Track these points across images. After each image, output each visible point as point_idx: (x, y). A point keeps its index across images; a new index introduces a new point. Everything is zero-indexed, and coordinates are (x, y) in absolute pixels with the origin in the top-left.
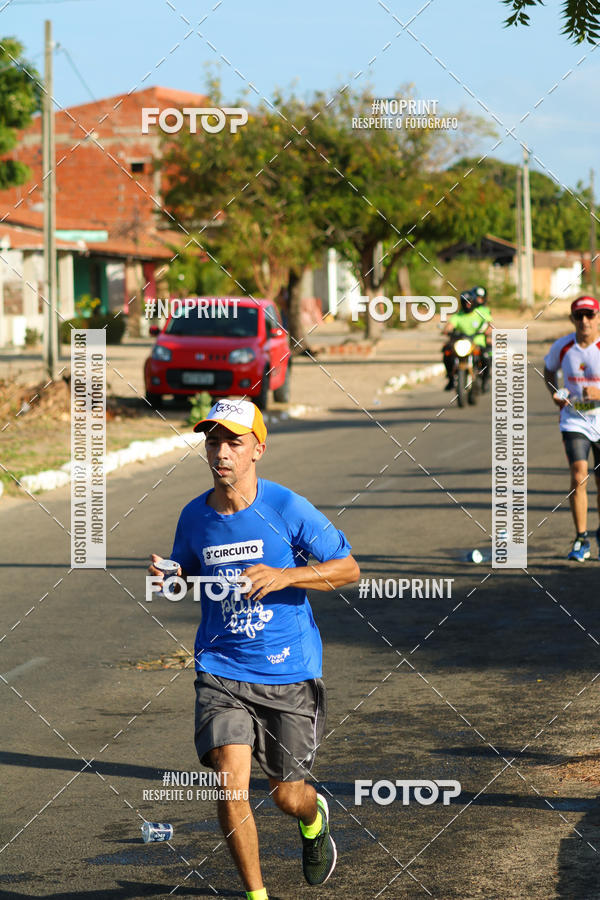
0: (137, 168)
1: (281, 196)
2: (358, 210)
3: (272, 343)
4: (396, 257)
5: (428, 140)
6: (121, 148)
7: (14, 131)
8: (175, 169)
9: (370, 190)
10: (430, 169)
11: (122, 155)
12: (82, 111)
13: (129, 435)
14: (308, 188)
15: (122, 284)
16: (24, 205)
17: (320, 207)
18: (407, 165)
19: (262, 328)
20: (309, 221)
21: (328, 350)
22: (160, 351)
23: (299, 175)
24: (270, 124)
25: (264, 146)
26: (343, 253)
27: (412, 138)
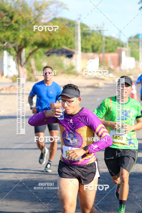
2: (16, 37)
4: (30, 54)
9: (21, 29)
17: (1, 35)
18: (35, 19)
21: (4, 89)
26: (10, 53)
27: (37, 9)
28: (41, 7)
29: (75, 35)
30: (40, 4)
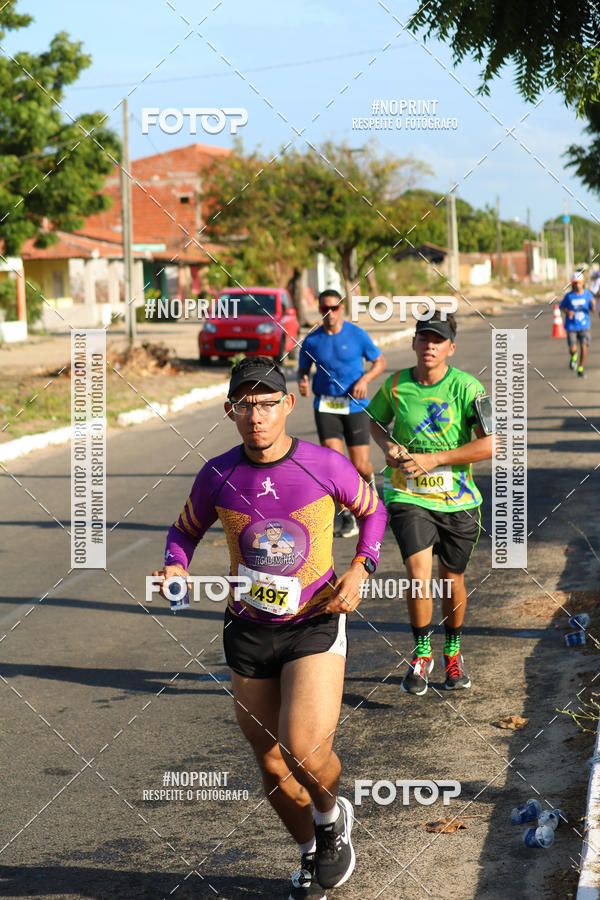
0: (185, 200)
1: (287, 218)
2: (340, 227)
3: (286, 319)
4: (367, 258)
5: (389, 176)
6: (173, 186)
7: (103, 176)
8: (212, 201)
9: (348, 213)
10: (387, 197)
11: (174, 192)
12: (147, 161)
13: (190, 384)
14: (305, 211)
15: (176, 281)
16: (108, 228)
17: (313, 224)
18: (374, 194)
19: (279, 308)
20: (306, 235)
22: (209, 326)
23: (300, 202)
24: (278, 168)
25: (275, 183)
26: (329, 258)
27: (377, 176)
28: (383, 171)
29: (446, 220)
30: (381, 166)
